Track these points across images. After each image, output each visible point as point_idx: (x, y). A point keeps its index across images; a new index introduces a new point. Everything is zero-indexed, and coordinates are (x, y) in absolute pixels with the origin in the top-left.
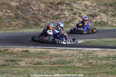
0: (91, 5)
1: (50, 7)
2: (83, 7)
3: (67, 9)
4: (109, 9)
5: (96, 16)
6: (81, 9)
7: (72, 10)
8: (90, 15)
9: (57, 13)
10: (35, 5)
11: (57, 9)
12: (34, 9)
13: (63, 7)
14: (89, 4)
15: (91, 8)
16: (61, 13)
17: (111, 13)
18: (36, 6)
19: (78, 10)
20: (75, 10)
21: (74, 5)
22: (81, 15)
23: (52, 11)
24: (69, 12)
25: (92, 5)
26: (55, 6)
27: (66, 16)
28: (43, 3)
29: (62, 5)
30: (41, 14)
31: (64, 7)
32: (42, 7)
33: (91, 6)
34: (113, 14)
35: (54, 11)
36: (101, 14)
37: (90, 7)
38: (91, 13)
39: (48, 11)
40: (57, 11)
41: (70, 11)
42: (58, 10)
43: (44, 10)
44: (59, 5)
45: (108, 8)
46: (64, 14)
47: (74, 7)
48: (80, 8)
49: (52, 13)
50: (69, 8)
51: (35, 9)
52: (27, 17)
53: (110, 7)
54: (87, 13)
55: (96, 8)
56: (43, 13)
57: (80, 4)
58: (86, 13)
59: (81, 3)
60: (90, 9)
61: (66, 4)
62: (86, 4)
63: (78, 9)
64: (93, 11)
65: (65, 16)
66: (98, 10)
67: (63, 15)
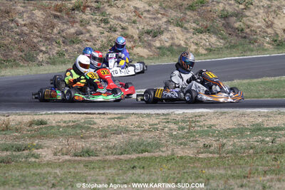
0: (147, 8)
1: (56, 17)
2: (130, 14)
3: (95, 20)
4: (188, 17)
5: (161, 33)
6: (125, 19)
7: (106, 22)
8: (148, 33)
9: (72, 30)
10: (21, 14)
11: (71, 20)
12: (21, 22)
13: (84, 17)
14: (144, 7)
15: (149, 16)
16: (81, 28)
17: (194, 25)
18: (25, 15)
19: (120, 23)
20: (113, 22)
21: (109, 10)
22: (127, 32)
23: (60, 26)
24: (98, 26)
25: (150, 8)
26: (67, 14)
27: (94, 35)
28: (39, 9)
29: (84, 12)
30: (38, 34)
31: (87, 16)
32: (38, 19)
33: (149, 11)
34: (198, 27)
35: (65, 26)
36: (170, 28)
37: (145, 14)
38: (149, 28)
39: (53, 27)
40: (72, 26)
41: (103, 25)
42: (74, 22)
43: (42, 25)
44: (76, 12)
45: (186, 14)
46: (89, 31)
47: (109, 14)
48: (124, 16)
49: (63, 31)
50: (98, 17)
51: (23, 23)
52: (6, 42)
53: (189, 13)
54: (140, 27)
55: (159, 15)
56: (40, 31)
57: (123, 7)
58: (138, 28)
59: (126, 5)
60: (145, 17)
61: (91, 10)
62: (135, 8)
63: (119, 18)
64: (153, 23)
65: (91, 36)
66: (165, 19)
67: (88, 35)
